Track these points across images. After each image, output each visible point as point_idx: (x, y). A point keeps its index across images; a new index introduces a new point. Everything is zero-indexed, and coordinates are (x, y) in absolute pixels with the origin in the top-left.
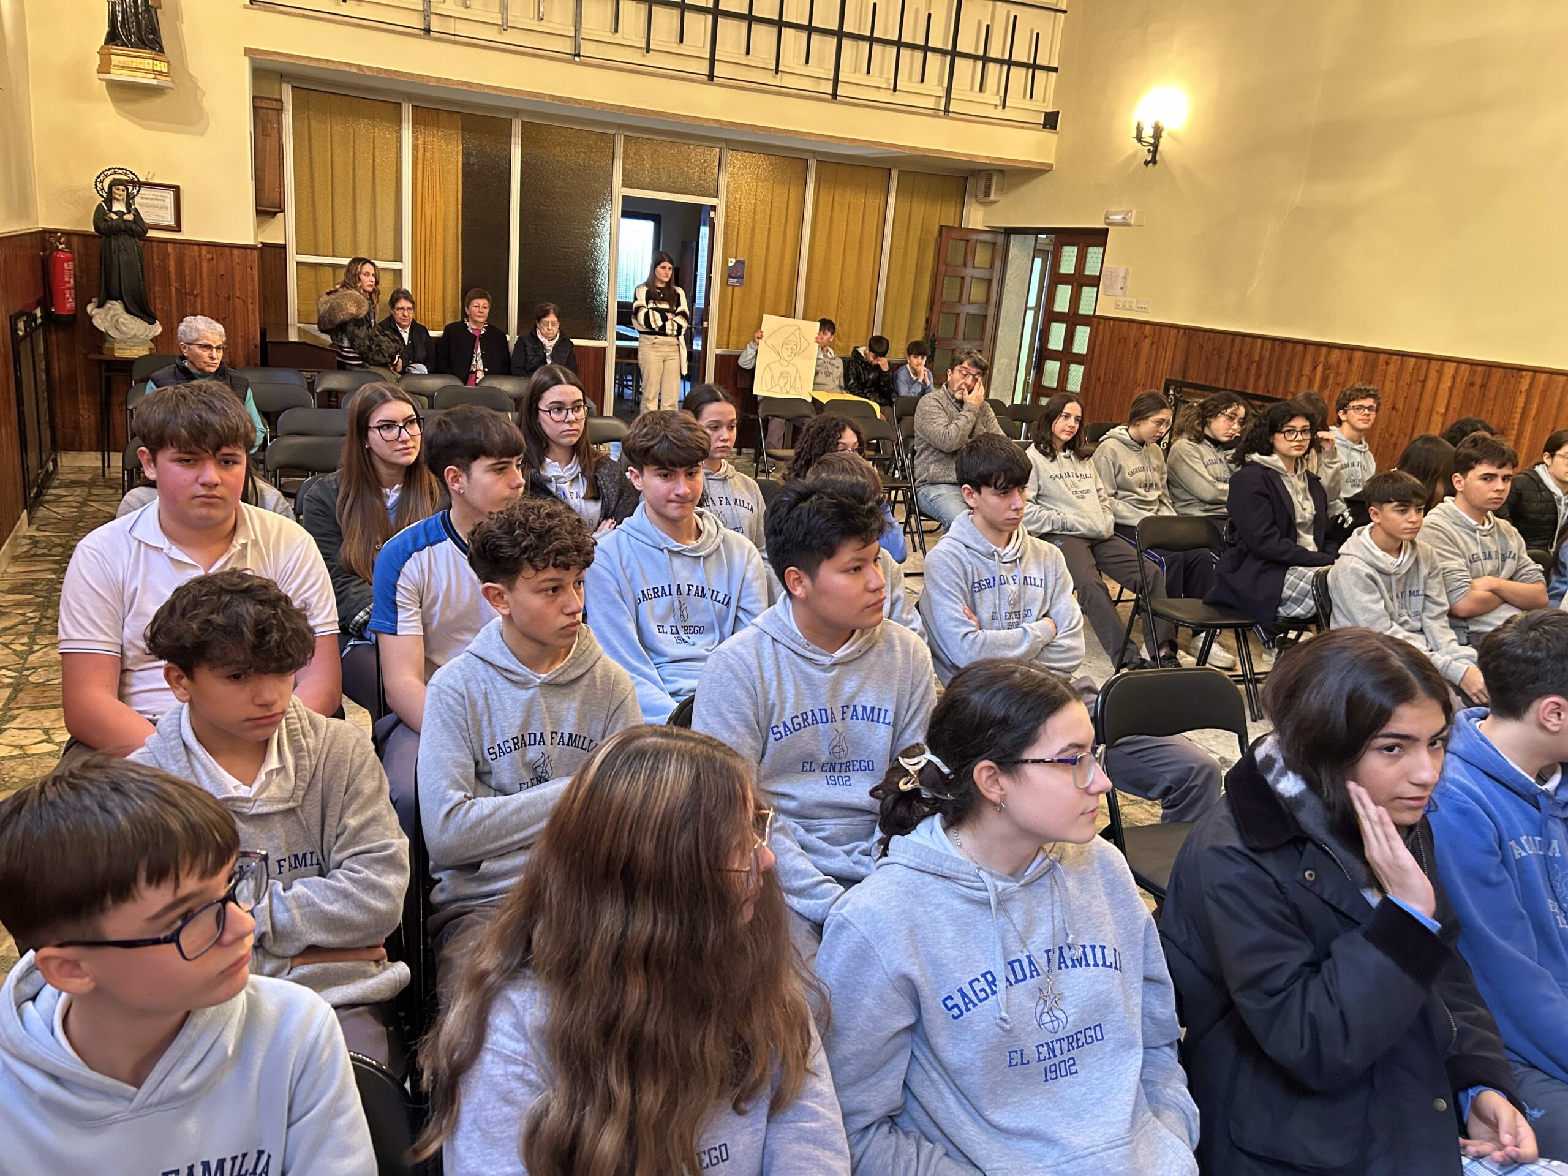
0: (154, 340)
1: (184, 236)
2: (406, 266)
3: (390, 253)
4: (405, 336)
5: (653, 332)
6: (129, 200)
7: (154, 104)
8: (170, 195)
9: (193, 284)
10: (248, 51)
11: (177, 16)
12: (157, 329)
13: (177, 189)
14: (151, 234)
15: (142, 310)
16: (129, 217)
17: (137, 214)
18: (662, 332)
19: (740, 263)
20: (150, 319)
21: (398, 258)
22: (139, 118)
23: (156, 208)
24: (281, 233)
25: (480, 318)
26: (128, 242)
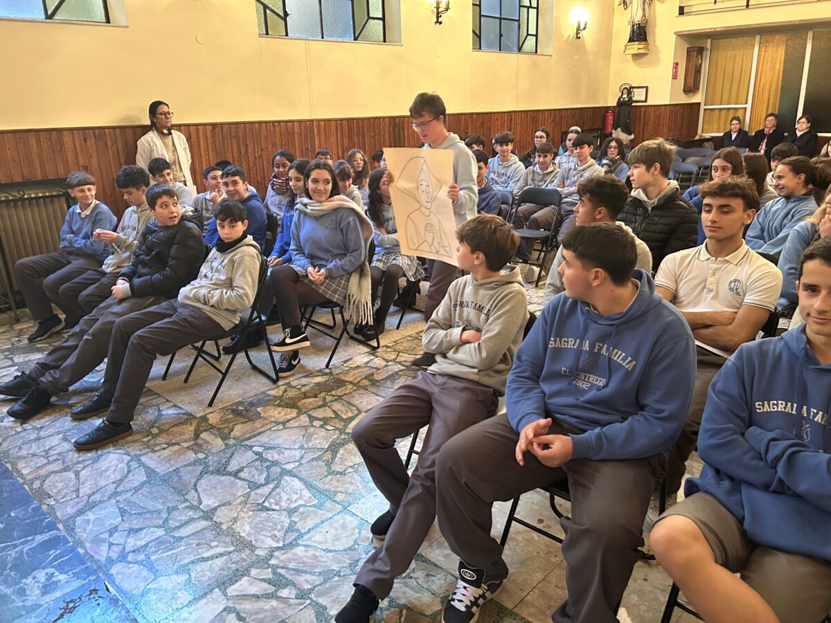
0: (631, 140)
1: (648, 103)
2: (749, 106)
3: (744, 101)
4: (734, 137)
7: (645, 59)
8: (645, 90)
9: (648, 121)
10: (675, 33)
11: (655, 26)
12: (632, 137)
13: (647, 88)
14: (634, 104)
15: (627, 131)
16: (627, 99)
17: (630, 99)
20: (630, 134)
21: (746, 104)
22: (640, 65)
23: (638, 95)
24: (698, 98)
25: (770, 125)
26: (626, 108)
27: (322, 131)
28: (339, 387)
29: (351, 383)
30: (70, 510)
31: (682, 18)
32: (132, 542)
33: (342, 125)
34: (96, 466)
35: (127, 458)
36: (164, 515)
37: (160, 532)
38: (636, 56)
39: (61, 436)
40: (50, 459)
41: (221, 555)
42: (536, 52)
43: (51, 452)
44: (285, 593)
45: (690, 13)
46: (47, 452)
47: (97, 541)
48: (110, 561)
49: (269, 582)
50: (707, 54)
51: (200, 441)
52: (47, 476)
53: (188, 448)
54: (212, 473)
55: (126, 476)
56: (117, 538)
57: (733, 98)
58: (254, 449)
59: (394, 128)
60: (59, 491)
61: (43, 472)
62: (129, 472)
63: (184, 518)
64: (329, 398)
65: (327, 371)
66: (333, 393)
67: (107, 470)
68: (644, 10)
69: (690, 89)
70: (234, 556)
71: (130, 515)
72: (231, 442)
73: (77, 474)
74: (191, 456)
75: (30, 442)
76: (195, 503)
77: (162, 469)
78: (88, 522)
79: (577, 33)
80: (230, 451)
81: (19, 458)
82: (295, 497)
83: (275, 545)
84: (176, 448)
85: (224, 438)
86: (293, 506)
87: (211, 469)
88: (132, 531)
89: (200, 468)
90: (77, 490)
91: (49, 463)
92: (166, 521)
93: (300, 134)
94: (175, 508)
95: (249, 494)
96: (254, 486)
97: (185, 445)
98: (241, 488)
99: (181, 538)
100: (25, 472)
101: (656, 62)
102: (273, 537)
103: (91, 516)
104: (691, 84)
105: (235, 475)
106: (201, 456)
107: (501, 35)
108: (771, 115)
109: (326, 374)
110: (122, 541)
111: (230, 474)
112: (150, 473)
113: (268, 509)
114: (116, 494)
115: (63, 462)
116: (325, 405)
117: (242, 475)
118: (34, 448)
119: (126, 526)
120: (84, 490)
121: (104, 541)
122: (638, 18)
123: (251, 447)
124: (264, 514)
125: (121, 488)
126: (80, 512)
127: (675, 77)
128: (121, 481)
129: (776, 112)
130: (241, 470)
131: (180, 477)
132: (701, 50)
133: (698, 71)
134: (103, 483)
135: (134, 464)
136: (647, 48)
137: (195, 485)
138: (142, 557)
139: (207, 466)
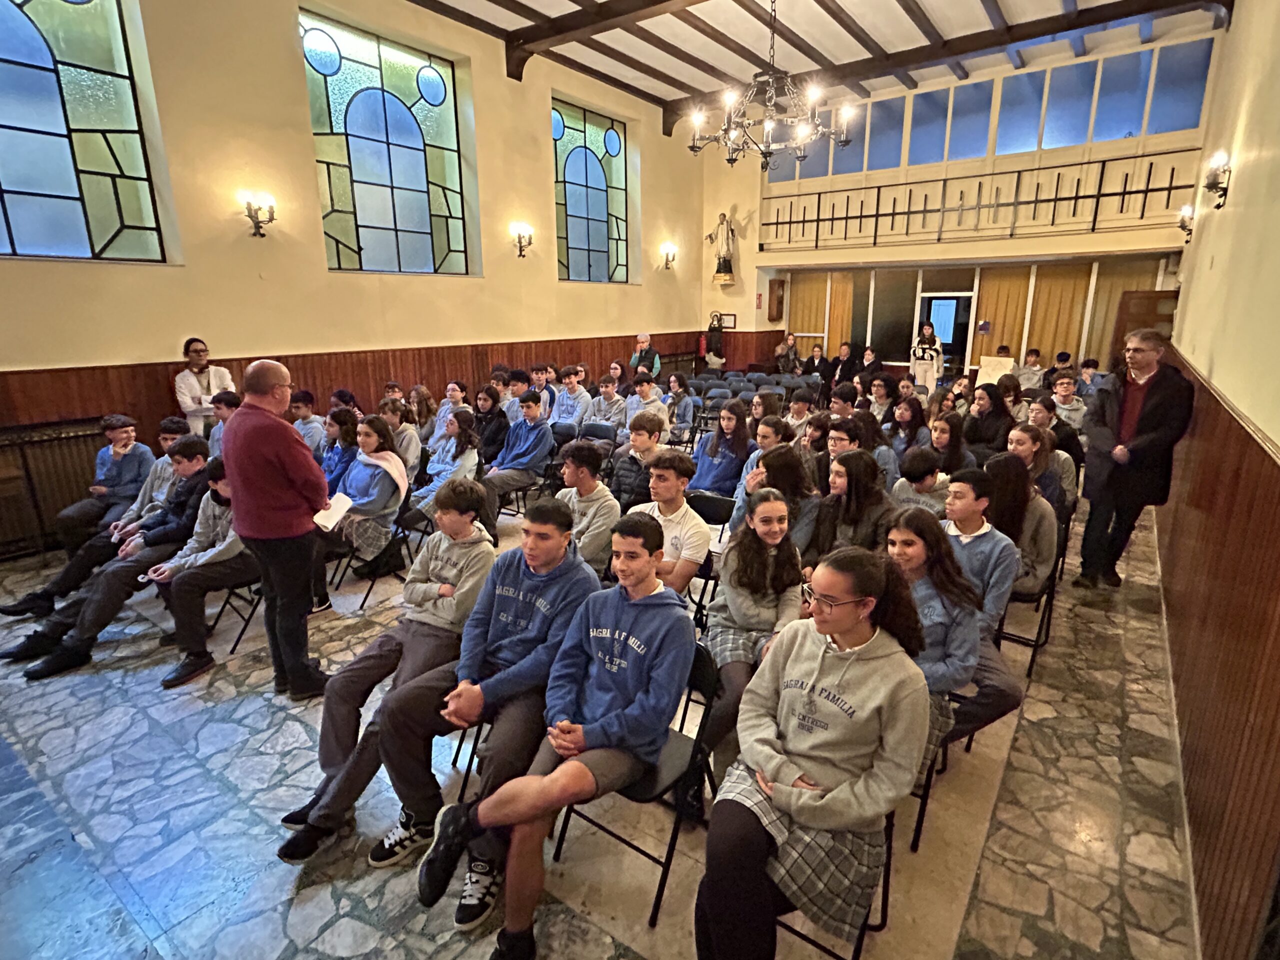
1: (737, 330)
2: (826, 335)
3: (821, 331)
5: (918, 359)
6: (720, 320)
7: (731, 289)
8: (733, 317)
10: (757, 267)
12: (724, 360)
13: (735, 315)
14: (724, 330)
15: (719, 355)
16: (717, 326)
17: (720, 325)
18: (923, 358)
19: (986, 323)
20: (721, 358)
21: (823, 333)
22: (728, 294)
23: (728, 322)
24: (782, 326)
25: (844, 353)
26: (716, 333)
27: (398, 361)
28: (366, 629)
29: (380, 624)
30: (62, 766)
31: (762, 254)
32: (121, 794)
33: (420, 355)
34: (98, 720)
35: (134, 710)
36: (158, 765)
37: (149, 782)
38: (724, 287)
39: (68, 691)
40: (52, 715)
41: (204, 800)
42: (627, 282)
43: (54, 709)
44: (256, 830)
45: (769, 250)
46: (50, 708)
47: (83, 794)
48: (92, 814)
49: (245, 821)
50: (787, 287)
51: (212, 690)
52: (45, 733)
53: (199, 697)
54: (218, 721)
55: (128, 729)
56: (105, 790)
57: (812, 329)
58: (266, 695)
59: (477, 355)
60: (54, 748)
61: (40, 729)
62: (132, 724)
63: (177, 767)
64: (354, 641)
65: (361, 612)
66: (360, 635)
67: (110, 723)
68: (728, 245)
69: (775, 317)
70: (216, 801)
71: (124, 767)
72: (244, 689)
73: (77, 730)
74: (201, 705)
75: (33, 699)
76: (192, 752)
77: (166, 720)
78: (78, 776)
79: (667, 264)
80: (241, 698)
81: (18, 716)
82: (291, 740)
83: (259, 786)
84: (188, 697)
85: (238, 685)
86: (287, 749)
87: (217, 717)
88: (122, 783)
89: (206, 717)
90: (74, 746)
91: (50, 720)
92: (158, 771)
93: (374, 364)
94: (170, 758)
95: (247, 740)
96: (256, 731)
97: (196, 694)
98: (242, 734)
99: (168, 787)
100: (20, 730)
101: (741, 293)
102: (260, 780)
103: (82, 771)
104: (774, 313)
105: (239, 722)
106: (210, 704)
107: (590, 266)
108: (845, 344)
109: (358, 616)
110: (108, 793)
111: (233, 721)
112: (154, 723)
113: (262, 754)
114: (113, 747)
115: (65, 718)
116: (348, 647)
117: (246, 721)
118: (37, 705)
119: (117, 778)
120: (82, 745)
121: (90, 794)
122: (723, 253)
123: (262, 694)
124: (257, 759)
125: (120, 741)
126: (73, 768)
127: (759, 306)
128: (121, 734)
129: (849, 341)
130: (245, 717)
131: (182, 727)
132: (782, 283)
133: (780, 302)
134: (102, 737)
135: (139, 716)
136: (732, 279)
137: (196, 734)
138: (126, 806)
139: (213, 714)
